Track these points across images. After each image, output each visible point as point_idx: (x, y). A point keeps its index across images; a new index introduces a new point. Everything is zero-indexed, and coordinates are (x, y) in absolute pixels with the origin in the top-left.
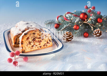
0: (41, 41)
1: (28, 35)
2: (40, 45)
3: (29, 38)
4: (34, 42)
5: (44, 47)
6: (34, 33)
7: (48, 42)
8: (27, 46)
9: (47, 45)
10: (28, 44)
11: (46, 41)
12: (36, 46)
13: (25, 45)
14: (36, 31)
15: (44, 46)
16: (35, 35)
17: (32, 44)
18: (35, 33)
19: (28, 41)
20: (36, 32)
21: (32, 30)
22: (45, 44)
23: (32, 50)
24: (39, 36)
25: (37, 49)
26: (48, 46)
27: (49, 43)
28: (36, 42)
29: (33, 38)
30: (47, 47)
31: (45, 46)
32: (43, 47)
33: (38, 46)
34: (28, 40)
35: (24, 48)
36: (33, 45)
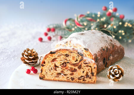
0: (75, 70)
1: (56, 54)
2: (72, 76)
3: (57, 59)
4: (62, 69)
5: (79, 81)
6: (66, 54)
7: (87, 75)
8: (50, 70)
9: (85, 79)
10: (52, 69)
11: (85, 72)
12: (65, 75)
13: (47, 68)
14: (72, 52)
15: (79, 79)
16: (67, 58)
17: (59, 70)
18: (68, 56)
19: (53, 65)
20: (72, 54)
21: (64, 49)
22: (82, 76)
23: (57, 79)
24: (75, 61)
25: (65, 79)
26: (86, 82)
27: (90, 78)
28: (66, 69)
29: (63, 62)
30: (84, 82)
32: (77, 81)
33: (67, 76)
34: (54, 62)
35: (44, 73)
36: (60, 72)
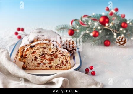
31: (58, 68)
